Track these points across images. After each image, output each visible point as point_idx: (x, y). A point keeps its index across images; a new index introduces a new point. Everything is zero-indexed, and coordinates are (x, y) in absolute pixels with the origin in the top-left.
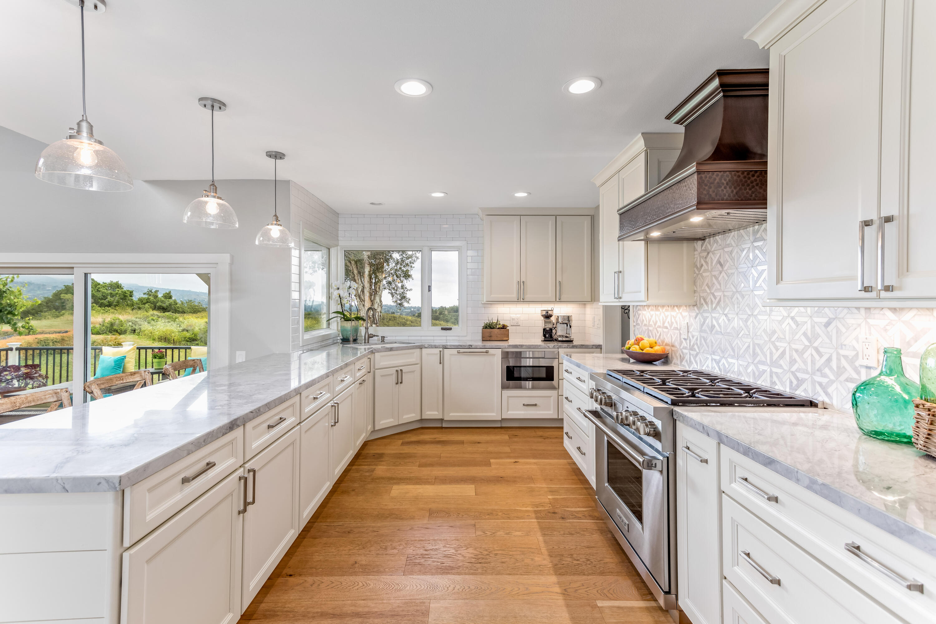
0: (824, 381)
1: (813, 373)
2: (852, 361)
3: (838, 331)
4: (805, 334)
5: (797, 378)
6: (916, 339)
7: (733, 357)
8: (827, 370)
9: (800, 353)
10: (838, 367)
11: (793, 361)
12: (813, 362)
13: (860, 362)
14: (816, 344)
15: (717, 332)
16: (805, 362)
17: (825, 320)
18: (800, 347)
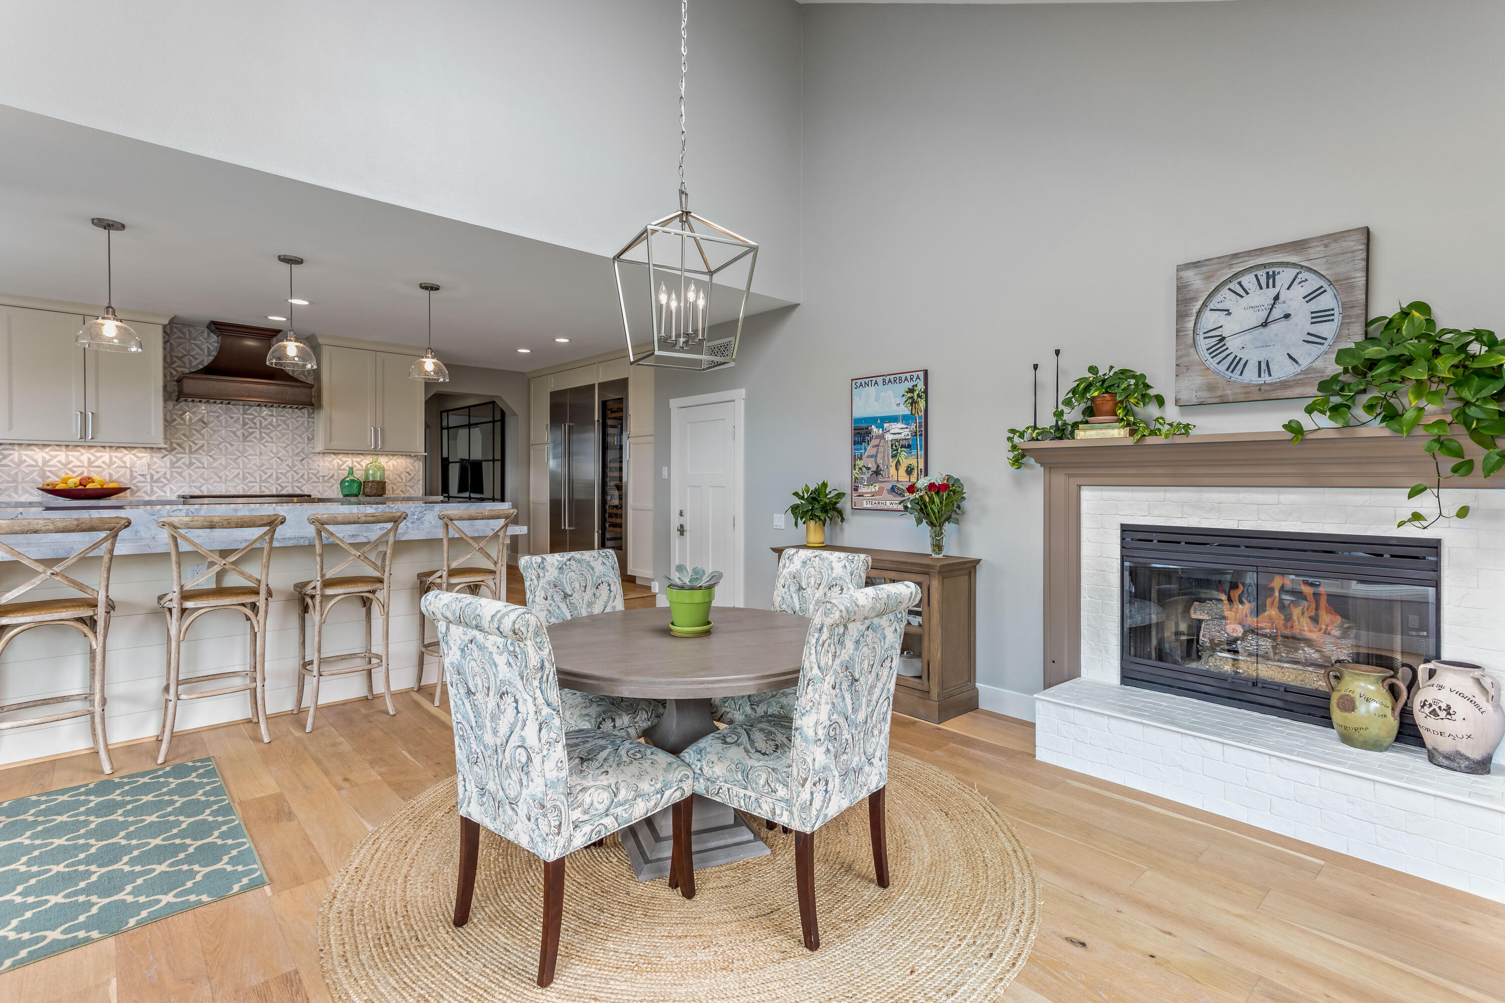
0: (299, 485)
1: (293, 482)
2: (315, 475)
3: (308, 463)
4: (288, 465)
5: (282, 486)
6: (343, 464)
7: (219, 482)
8: (301, 480)
9: (284, 474)
10: (308, 478)
11: (278, 478)
12: (293, 477)
13: (321, 474)
14: (295, 469)
15: (198, 468)
16: (287, 478)
17: (301, 458)
18: (284, 471)
